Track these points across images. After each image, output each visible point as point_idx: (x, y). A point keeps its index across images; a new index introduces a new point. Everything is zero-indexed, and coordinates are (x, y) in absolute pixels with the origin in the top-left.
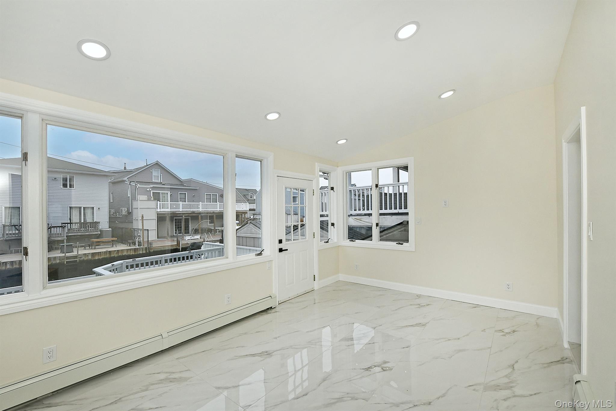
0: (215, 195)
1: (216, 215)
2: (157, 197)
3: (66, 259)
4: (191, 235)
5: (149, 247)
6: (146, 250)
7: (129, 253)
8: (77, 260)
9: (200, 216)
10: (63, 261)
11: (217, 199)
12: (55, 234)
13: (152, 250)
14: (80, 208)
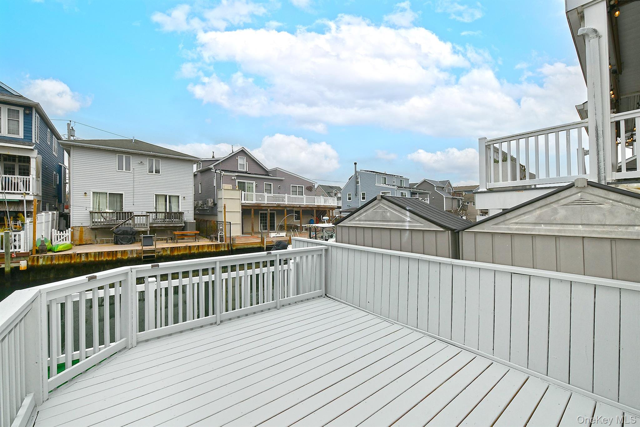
0: (301, 187)
1: (302, 210)
2: (242, 187)
3: (143, 253)
4: (277, 231)
5: (231, 243)
6: (228, 248)
7: (210, 250)
8: (155, 255)
9: (286, 210)
10: (140, 255)
11: (303, 192)
12: (139, 224)
13: (234, 247)
14: (166, 196)
